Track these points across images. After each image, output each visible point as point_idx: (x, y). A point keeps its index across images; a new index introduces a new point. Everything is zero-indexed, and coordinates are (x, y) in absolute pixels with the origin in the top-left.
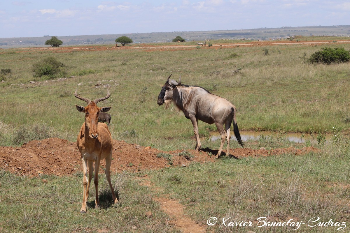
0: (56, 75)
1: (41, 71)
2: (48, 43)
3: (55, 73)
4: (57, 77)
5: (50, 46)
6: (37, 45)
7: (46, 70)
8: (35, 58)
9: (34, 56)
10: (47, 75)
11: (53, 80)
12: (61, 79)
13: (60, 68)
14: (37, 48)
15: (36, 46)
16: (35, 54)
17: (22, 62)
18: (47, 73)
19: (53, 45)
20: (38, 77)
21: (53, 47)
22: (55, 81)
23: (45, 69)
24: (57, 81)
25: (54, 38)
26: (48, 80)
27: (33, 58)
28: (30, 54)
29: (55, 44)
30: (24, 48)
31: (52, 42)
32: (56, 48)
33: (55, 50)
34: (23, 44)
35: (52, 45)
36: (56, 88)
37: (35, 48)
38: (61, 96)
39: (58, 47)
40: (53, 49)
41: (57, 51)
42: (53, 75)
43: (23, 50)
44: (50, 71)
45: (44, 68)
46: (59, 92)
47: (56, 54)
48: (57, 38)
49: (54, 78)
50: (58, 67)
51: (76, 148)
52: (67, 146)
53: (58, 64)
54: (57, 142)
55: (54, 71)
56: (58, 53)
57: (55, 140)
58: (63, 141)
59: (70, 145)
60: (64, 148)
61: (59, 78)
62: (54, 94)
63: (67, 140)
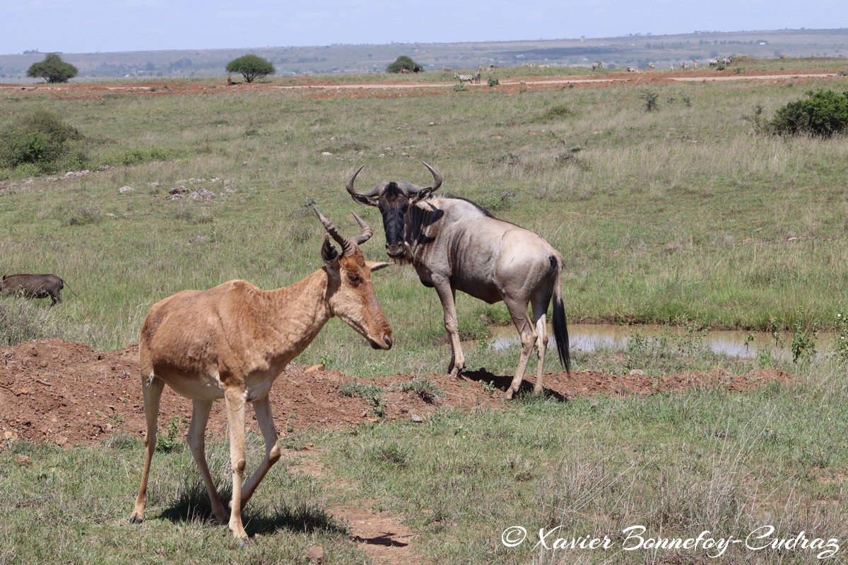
0: (59, 163)
1: (17, 150)
3: (54, 158)
4: (60, 169)
5: (41, 79)
7: (31, 148)
10: (33, 163)
11: (50, 178)
12: (72, 173)
13: (70, 143)
18: (33, 155)
19: (51, 77)
20: (6, 167)
21: (51, 84)
22: (55, 179)
23: (27, 146)
24: (62, 178)
25: (53, 59)
26: (37, 176)
31: (46, 70)
32: (58, 87)
33: (55, 93)
35: (48, 79)
36: (59, 201)
38: (74, 222)
39: (63, 84)
40: (49, 88)
41: (62, 96)
42: (49, 161)
44: (40, 151)
45: (23, 142)
46: (66, 210)
47: (57, 104)
48: (62, 58)
49: (52, 170)
50: (63, 140)
51: (113, 369)
52: (87, 361)
53: (64, 133)
54: (60, 351)
55: (53, 150)
56: (64, 102)
57: (54, 346)
58: (77, 348)
59: (96, 358)
60: (79, 368)
61: (67, 172)
62: (52, 216)
63: (87, 345)
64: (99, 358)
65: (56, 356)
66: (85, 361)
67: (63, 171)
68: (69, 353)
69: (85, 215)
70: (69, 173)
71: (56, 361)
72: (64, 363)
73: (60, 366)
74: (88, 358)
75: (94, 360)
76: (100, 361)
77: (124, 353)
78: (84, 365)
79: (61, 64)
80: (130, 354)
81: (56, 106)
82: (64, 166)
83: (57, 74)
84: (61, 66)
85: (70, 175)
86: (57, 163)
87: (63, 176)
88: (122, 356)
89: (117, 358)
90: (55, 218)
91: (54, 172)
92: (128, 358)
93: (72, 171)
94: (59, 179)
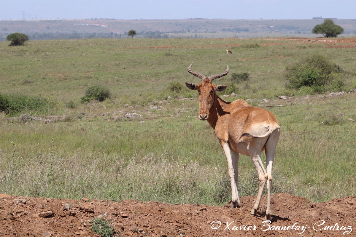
0: (326, 87)
1: (300, 78)
2: (317, 30)
3: (323, 84)
4: (327, 91)
5: (321, 35)
6: (299, 33)
7: (309, 77)
8: (292, 55)
9: (291, 52)
10: (310, 86)
11: (320, 96)
12: (333, 93)
13: (334, 75)
14: (297, 38)
15: (297, 35)
16: (293, 49)
17: (269, 61)
18: (310, 82)
19: (327, 34)
20: (293, 88)
21: (326, 38)
22: (323, 97)
23: (306, 76)
24: (327, 96)
25: (329, 22)
26: (312, 94)
27: (288, 55)
28: (283, 48)
29: (330, 31)
30: (275, 38)
31: (324, 29)
32: (330, 40)
33: (328, 44)
34: (277, 32)
35: (325, 35)
36: (321, 110)
37: (294, 38)
38: (327, 123)
39: (334, 38)
40: (325, 41)
41: (332, 46)
42: (320, 86)
43: (273, 42)
44: (315, 79)
45: (304, 73)
47: (329, 50)
48: (334, 22)
49: (322, 91)
50: (329, 73)
51: (320, 214)
52: (304, 208)
53: (330, 68)
54: (288, 201)
55: (323, 79)
56: (333, 49)
57: (285, 198)
58: (299, 200)
59: (310, 206)
60: (299, 212)
61: (331, 92)
62: (314, 119)
63: (305, 198)
64: (312, 207)
65: (286, 204)
66: (303, 208)
67: (328, 92)
68: (294, 203)
69: (334, 119)
70: (332, 93)
71: (285, 207)
72: (290, 209)
73: (287, 210)
74: (305, 207)
75: (309, 208)
76: (312, 209)
77: (328, 205)
78: (302, 211)
79: (334, 26)
80: (332, 205)
81: (328, 51)
82: (329, 89)
83: (330, 32)
84: (333, 27)
85: (332, 94)
86: (325, 87)
87: (328, 95)
88: (326, 206)
89: (323, 207)
90: (316, 120)
91: (323, 92)
92: (330, 207)
93: (334, 92)
94: (325, 97)
